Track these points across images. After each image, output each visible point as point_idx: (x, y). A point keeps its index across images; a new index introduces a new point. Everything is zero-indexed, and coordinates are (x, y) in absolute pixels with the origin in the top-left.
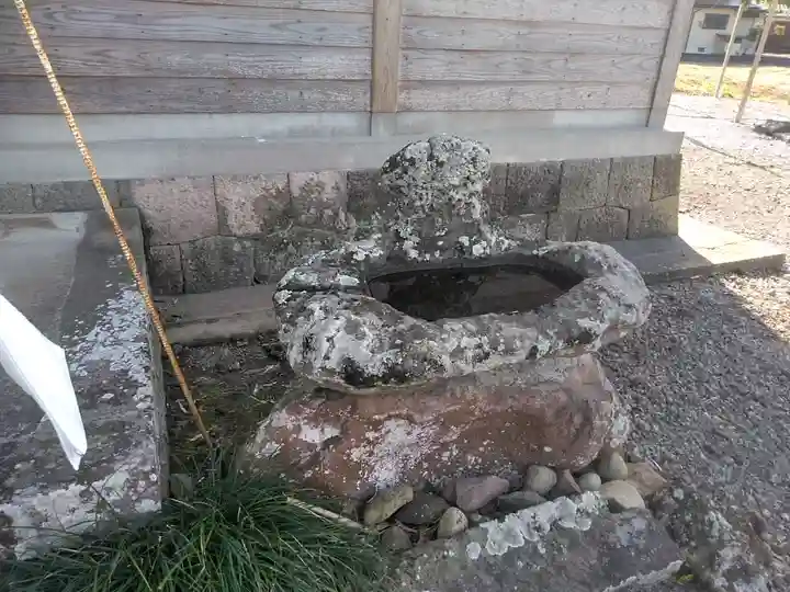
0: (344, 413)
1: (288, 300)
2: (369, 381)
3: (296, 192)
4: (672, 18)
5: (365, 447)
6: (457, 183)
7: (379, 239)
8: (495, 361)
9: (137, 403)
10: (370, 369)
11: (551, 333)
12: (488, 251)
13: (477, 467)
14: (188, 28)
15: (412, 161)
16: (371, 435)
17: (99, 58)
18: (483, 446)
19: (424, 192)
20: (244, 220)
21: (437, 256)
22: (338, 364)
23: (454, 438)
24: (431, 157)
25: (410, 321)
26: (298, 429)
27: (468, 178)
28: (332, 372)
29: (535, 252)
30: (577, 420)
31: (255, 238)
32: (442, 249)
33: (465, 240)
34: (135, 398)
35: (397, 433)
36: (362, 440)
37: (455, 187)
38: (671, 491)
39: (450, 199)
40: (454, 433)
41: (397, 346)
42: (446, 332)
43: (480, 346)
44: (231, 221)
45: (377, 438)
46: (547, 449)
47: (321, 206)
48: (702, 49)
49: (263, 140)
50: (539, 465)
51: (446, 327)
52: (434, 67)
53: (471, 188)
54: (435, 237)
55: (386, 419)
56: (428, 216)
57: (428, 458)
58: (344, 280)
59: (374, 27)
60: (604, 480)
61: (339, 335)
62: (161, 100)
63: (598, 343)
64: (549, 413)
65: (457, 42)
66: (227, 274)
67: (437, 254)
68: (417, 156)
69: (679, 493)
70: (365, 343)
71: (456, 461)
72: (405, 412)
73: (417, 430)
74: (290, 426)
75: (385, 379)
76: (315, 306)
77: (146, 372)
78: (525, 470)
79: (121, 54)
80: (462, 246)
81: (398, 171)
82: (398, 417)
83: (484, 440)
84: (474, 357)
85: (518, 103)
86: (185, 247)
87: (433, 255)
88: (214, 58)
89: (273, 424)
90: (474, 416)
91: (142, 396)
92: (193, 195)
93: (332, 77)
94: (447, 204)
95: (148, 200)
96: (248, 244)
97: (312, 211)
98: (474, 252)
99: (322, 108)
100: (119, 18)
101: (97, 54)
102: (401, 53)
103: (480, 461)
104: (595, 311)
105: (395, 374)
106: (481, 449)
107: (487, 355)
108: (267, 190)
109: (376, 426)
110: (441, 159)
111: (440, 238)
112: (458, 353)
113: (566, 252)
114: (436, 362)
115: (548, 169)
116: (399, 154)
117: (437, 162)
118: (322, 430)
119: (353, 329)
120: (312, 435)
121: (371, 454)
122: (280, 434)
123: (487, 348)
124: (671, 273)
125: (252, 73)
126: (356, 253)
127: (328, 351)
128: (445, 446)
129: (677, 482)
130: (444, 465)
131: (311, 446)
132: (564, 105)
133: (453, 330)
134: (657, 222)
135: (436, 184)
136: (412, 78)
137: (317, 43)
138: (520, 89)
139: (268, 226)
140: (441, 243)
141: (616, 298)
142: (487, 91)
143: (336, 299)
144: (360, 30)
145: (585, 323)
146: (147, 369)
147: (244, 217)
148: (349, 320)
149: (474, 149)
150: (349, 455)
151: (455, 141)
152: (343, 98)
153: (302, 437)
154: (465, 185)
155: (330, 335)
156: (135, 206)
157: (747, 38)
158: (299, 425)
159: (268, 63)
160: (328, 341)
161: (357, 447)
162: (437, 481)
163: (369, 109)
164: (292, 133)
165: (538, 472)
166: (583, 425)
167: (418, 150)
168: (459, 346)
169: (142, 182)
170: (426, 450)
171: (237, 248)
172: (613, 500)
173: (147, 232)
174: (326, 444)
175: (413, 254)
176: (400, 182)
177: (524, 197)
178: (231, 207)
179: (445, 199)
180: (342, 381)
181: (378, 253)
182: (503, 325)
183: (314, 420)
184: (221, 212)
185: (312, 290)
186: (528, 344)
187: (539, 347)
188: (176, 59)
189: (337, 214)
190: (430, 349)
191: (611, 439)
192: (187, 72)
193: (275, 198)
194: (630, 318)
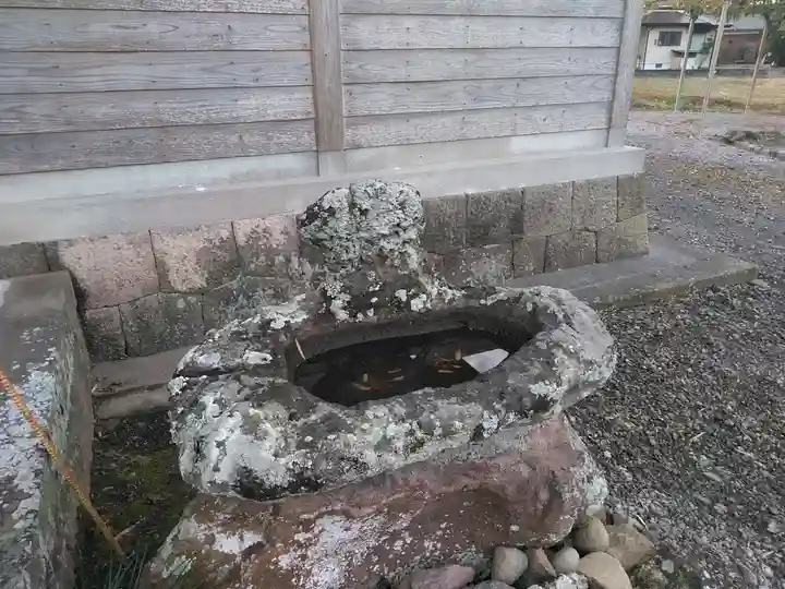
0: (265, 516)
1: (183, 389)
2: (274, 492)
3: (241, 240)
4: (621, 35)
5: (295, 550)
6: (386, 232)
7: (304, 300)
8: (430, 449)
9: (17, 521)
10: (272, 479)
11: (498, 406)
12: (429, 305)
13: (437, 553)
14: (112, 78)
15: (332, 212)
16: (300, 537)
17: (13, 115)
18: (440, 529)
19: (350, 244)
20: (187, 275)
21: (371, 315)
22: (231, 475)
23: (405, 525)
24: (352, 205)
25: (324, 408)
26: (211, 540)
27: (398, 225)
28: (224, 486)
29: (483, 302)
30: (544, 495)
31: (201, 292)
32: (376, 307)
33: (402, 294)
34: (15, 515)
35: (333, 531)
36: (289, 543)
37: (384, 236)
38: (659, 562)
39: (380, 250)
40: (404, 521)
41: (307, 445)
42: (367, 420)
43: (411, 433)
44: (172, 276)
45: (309, 539)
46: (514, 528)
47: (271, 253)
48: (658, 65)
49: (202, 189)
50: (507, 546)
51: (369, 413)
52: (380, 100)
53: (404, 236)
54: (368, 293)
55: (317, 518)
56: (358, 270)
57: (377, 550)
58: (253, 357)
59: (312, 64)
60: (583, 553)
61: (233, 437)
62: (87, 155)
63: (558, 409)
64: (510, 490)
65: (401, 74)
66: (172, 333)
67: (371, 313)
68: (336, 205)
69: (668, 566)
70: (267, 444)
71: (412, 549)
72: (338, 507)
73: (356, 526)
74: (201, 537)
75: (293, 487)
76: (208, 399)
77: (36, 475)
78: (491, 554)
79: (37, 109)
80: (400, 301)
81: (317, 223)
82: (332, 513)
83: (442, 523)
84: (406, 447)
85: (472, 132)
86: (126, 308)
87: (365, 315)
88: (143, 106)
89: (180, 537)
90: (424, 500)
91: (24, 512)
92: (129, 253)
93: (273, 118)
94: (379, 255)
95: (80, 260)
96: (192, 299)
97: (262, 258)
98: (414, 308)
99: (264, 152)
100: (32, 71)
101: (11, 110)
102: (344, 88)
103: (439, 545)
104: (549, 372)
105: (303, 482)
106: (439, 533)
107: (421, 443)
108: (210, 241)
109: (307, 526)
110: (364, 207)
111: (374, 294)
112: (385, 444)
113: (517, 300)
114: (356, 461)
115: (507, 197)
116: (316, 205)
117: (360, 210)
118: (241, 538)
119: (251, 427)
120: (230, 544)
121: (304, 557)
122: (189, 548)
123: (419, 434)
124: (645, 296)
125: (185, 119)
126: (274, 320)
127: (219, 461)
128: (395, 536)
129: (665, 552)
130: (398, 556)
131: (228, 558)
132: (519, 132)
133: (376, 417)
134: (625, 242)
135: (362, 234)
136: (358, 113)
137: (252, 84)
138: (474, 118)
139: (213, 279)
140: (374, 300)
141: (574, 355)
142: (439, 122)
143: (235, 386)
144: (298, 68)
145: (538, 389)
146: (38, 473)
147: (186, 271)
148: (246, 416)
149: (401, 192)
150: (276, 563)
151: (378, 185)
152: (285, 138)
153: (216, 547)
154: (397, 233)
155: (220, 439)
156: (67, 269)
157: (701, 52)
158: (213, 535)
159: (202, 109)
160: (218, 446)
161: (287, 552)
162: (392, 574)
163: (315, 148)
164: (234, 179)
165: (505, 557)
166: (550, 501)
167: (337, 199)
168: (385, 437)
169: (70, 243)
170: (372, 543)
171: (181, 304)
172: (594, 580)
173: (81, 295)
174: (247, 553)
175: (342, 315)
176: (321, 235)
177: (486, 227)
178: (171, 263)
179: (375, 249)
180: (239, 496)
181: (301, 317)
182: (439, 403)
183: (231, 526)
184: (160, 267)
185: (213, 373)
186: (471, 423)
187: (486, 425)
188: (102, 111)
189: (288, 260)
190: (347, 445)
191: (587, 507)
192: (113, 125)
193: (219, 248)
194: (593, 376)
